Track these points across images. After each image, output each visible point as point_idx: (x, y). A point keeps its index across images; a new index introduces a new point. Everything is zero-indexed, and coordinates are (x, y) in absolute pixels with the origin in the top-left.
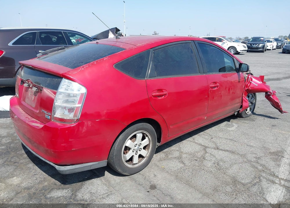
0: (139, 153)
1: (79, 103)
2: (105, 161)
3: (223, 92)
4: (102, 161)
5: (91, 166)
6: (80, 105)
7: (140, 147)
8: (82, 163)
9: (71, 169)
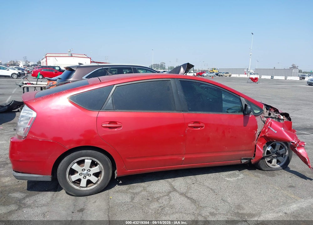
0: (88, 178)
1: (29, 125)
2: (49, 176)
3: (211, 134)
4: (46, 176)
5: (37, 177)
6: (29, 126)
7: (89, 173)
8: (30, 174)
9: (21, 176)
